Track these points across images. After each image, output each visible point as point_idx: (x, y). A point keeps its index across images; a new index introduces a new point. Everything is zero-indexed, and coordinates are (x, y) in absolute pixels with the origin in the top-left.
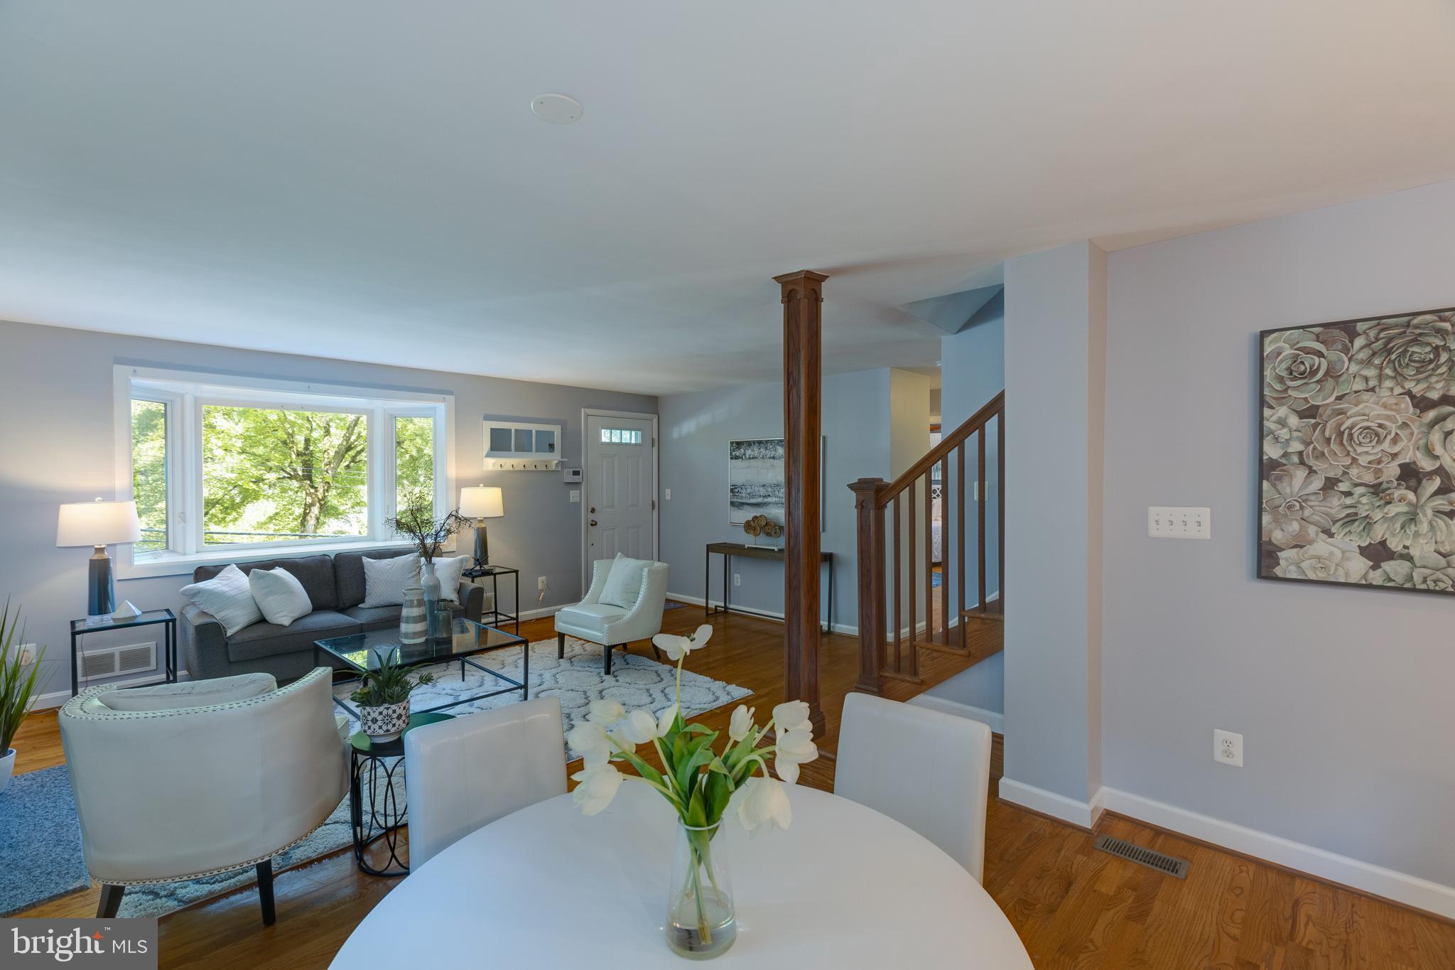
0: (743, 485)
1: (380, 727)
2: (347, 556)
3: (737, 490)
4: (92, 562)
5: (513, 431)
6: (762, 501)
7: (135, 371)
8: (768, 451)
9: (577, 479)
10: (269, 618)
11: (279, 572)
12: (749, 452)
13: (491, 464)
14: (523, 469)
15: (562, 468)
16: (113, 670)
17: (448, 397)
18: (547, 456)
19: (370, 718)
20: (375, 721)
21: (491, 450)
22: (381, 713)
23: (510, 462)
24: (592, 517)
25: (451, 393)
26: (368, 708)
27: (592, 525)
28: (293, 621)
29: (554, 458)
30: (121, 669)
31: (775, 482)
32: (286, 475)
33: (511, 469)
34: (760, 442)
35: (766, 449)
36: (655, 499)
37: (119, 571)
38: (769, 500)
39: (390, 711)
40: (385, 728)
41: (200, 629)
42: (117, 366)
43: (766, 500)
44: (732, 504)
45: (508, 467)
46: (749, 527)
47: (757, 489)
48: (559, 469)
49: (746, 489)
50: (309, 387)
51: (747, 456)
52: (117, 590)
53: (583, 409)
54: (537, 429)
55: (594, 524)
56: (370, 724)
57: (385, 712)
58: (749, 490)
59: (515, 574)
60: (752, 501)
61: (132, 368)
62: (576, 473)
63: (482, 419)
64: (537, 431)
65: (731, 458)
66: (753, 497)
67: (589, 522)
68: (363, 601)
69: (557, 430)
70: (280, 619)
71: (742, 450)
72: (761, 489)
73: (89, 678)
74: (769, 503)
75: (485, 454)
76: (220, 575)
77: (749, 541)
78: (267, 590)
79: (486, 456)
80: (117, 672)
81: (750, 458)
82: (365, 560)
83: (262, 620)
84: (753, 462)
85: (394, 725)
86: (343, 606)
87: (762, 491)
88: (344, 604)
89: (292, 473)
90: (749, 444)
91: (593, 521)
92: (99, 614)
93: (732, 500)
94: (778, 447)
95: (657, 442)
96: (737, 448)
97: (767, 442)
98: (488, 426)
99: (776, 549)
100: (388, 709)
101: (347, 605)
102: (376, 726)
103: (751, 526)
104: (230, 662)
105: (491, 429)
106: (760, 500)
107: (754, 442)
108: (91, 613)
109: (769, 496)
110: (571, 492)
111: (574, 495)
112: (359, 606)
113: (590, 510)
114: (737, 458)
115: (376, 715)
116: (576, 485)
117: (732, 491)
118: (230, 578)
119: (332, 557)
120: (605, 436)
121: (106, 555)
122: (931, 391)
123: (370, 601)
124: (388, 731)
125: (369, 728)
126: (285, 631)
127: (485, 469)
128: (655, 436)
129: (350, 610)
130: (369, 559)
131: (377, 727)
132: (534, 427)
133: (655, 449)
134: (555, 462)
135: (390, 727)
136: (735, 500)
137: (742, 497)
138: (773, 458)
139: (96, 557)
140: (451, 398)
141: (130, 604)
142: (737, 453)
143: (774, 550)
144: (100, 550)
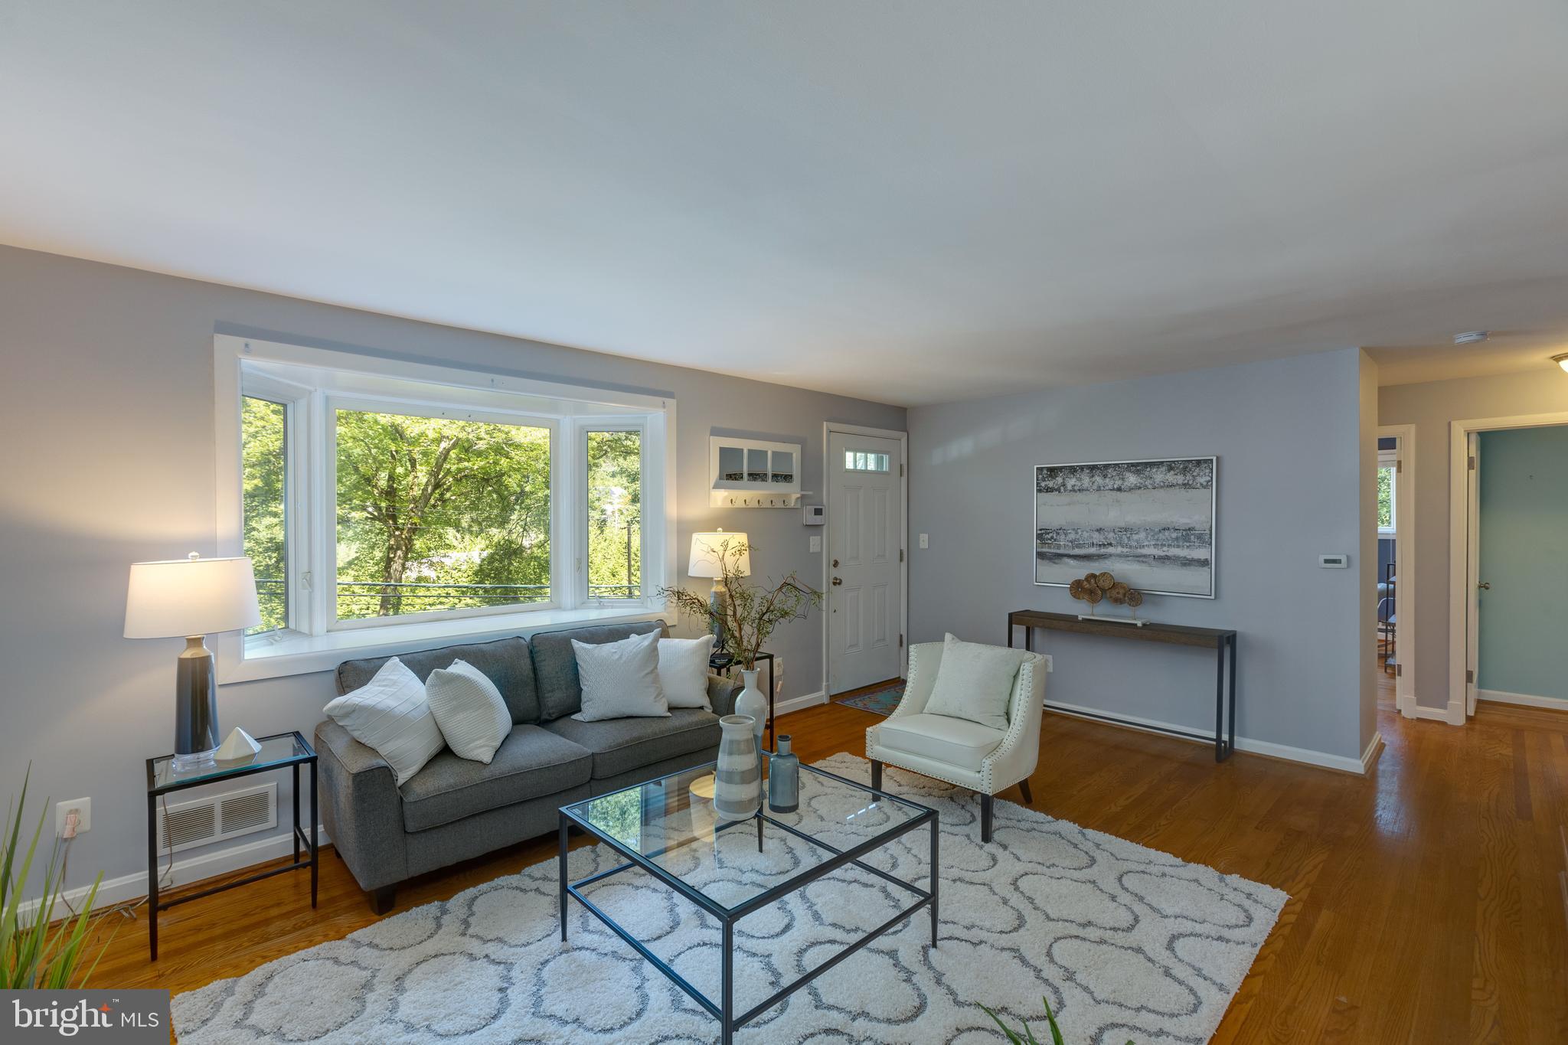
0: (1059, 531)
2: (547, 639)
3: (1049, 536)
4: (182, 663)
5: (745, 452)
6: (1098, 552)
7: (247, 345)
8: (1107, 480)
9: (818, 520)
10: (456, 748)
11: (460, 668)
12: (1071, 482)
13: (721, 498)
14: (757, 506)
15: (802, 505)
16: (212, 834)
17: (667, 400)
18: (782, 488)
21: (720, 479)
23: (744, 495)
24: (835, 573)
25: (670, 395)
27: (835, 584)
28: (496, 752)
29: (793, 492)
30: (223, 832)
31: (1123, 525)
32: (369, 516)
33: (744, 506)
34: (1092, 468)
35: (1105, 476)
36: (904, 547)
37: (222, 673)
38: (1110, 550)
41: (363, 779)
42: (220, 336)
43: (1103, 551)
44: (1040, 555)
45: (739, 504)
46: (1079, 589)
47: (1086, 535)
48: (799, 506)
49: (1066, 535)
50: (492, 381)
51: (1069, 487)
52: (222, 702)
53: (825, 423)
54: (774, 450)
55: (837, 582)
58: (1072, 536)
59: (768, 660)
60: (1077, 551)
61: (242, 340)
62: (818, 512)
63: (708, 433)
64: (774, 453)
65: (1039, 491)
66: (1079, 546)
67: (831, 581)
68: (578, 709)
69: (795, 451)
70: (476, 752)
71: (1059, 480)
72: (1096, 535)
73: (176, 848)
74: (1111, 555)
75: (712, 485)
76: (381, 675)
77: (1081, 610)
78: (455, 703)
79: (713, 488)
80: (218, 836)
81: (1074, 491)
82: (577, 644)
83: (445, 752)
84: (1079, 496)
86: (547, 717)
87: (1097, 538)
88: (550, 714)
89: (376, 514)
90: (1073, 470)
91: (836, 579)
92: (193, 752)
93: (1039, 550)
94: (1128, 474)
95: (906, 469)
96: (1051, 476)
97: (1106, 466)
98: (718, 442)
99: (1139, 624)
101: (554, 716)
103: (1082, 588)
104: (405, 832)
105: (721, 448)
106: (1093, 550)
107: (1082, 468)
108: (181, 749)
109: (1110, 544)
110: (811, 538)
111: (814, 540)
112: (573, 717)
113: (832, 563)
114: (1049, 490)
116: (817, 528)
117: (1039, 536)
118: (394, 683)
119: (528, 639)
120: (850, 460)
121: (205, 650)
122: (1379, 388)
123: (589, 711)
126: (486, 773)
127: (712, 506)
128: (904, 462)
129: (560, 723)
130: (581, 643)
132: (745, 445)
133: (904, 479)
134: (795, 496)
136: (1044, 550)
137: (1059, 547)
138: (1119, 489)
139: (188, 654)
140: (672, 403)
141: (242, 732)
142: (1051, 484)
143: (1136, 624)
144: (195, 642)
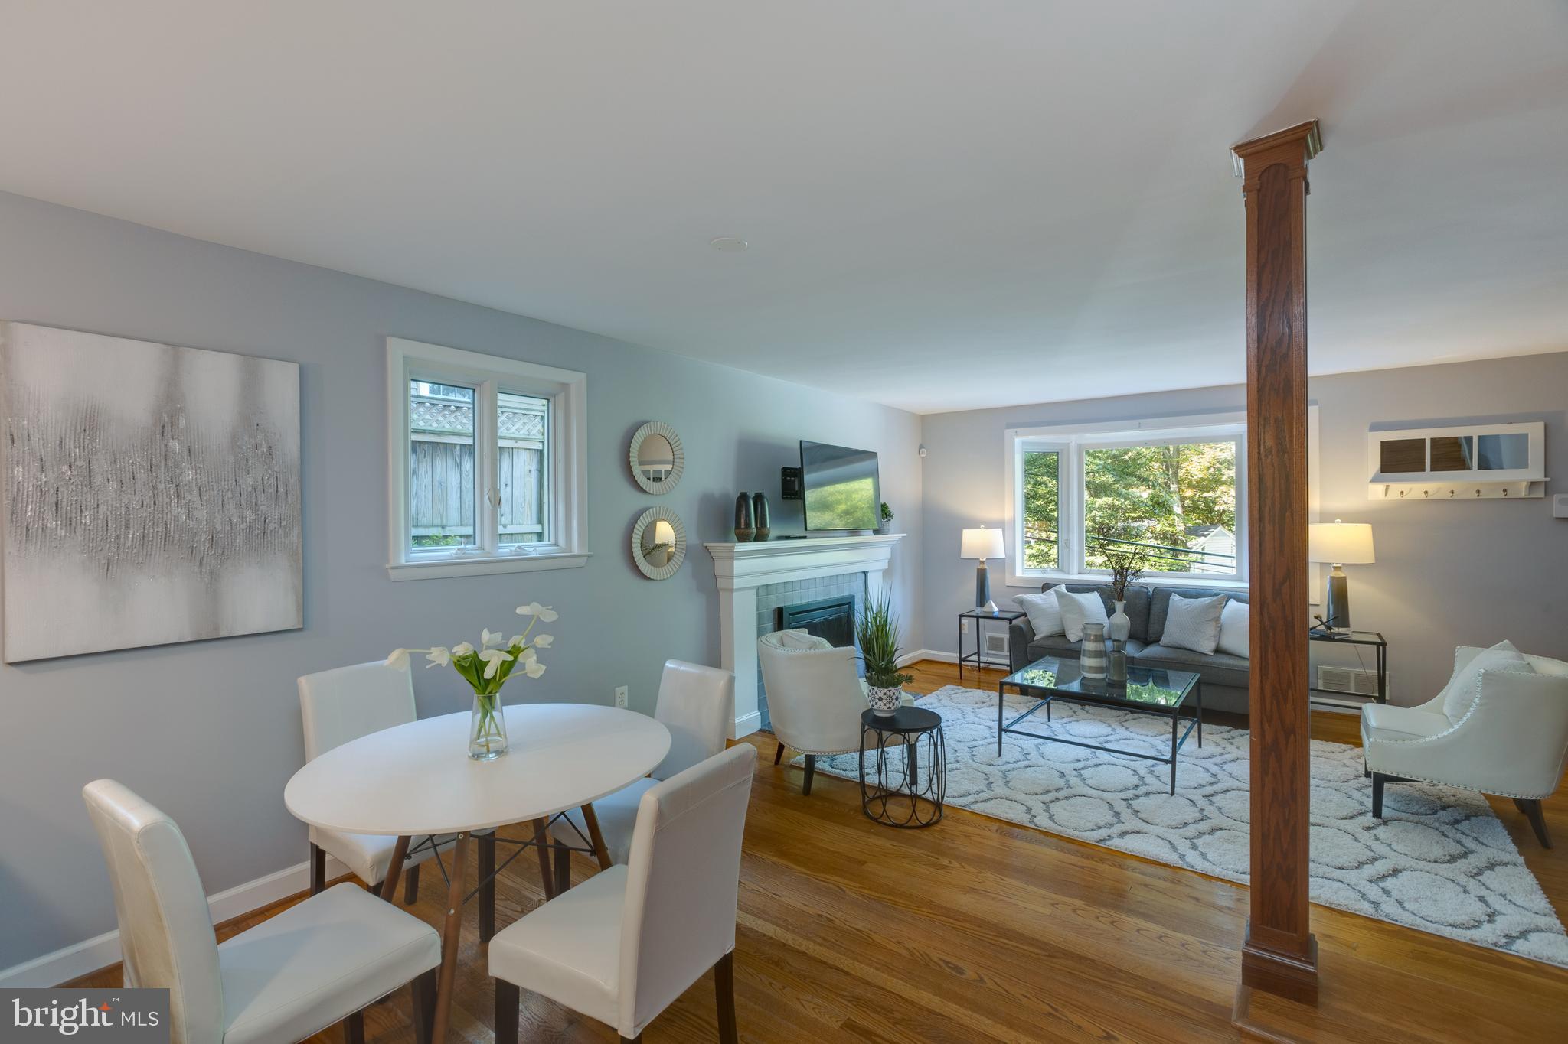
1: (885, 705)
5: (1428, 441)
19: (877, 697)
20: (880, 699)
21: (1380, 473)
22: (885, 694)
26: (876, 688)
33: (1424, 497)
39: (891, 693)
40: (888, 705)
45: (1415, 495)
54: (1482, 434)
56: (877, 701)
57: (888, 693)
63: (1366, 428)
69: (1533, 431)
75: (1370, 478)
79: (1371, 481)
85: (894, 704)
98: (1377, 437)
100: (890, 691)
102: (881, 703)
105: (1382, 442)
112: (1160, 642)
115: (881, 695)
119: (1151, 590)
121: (985, 566)
124: (890, 708)
125: (876, 704)
127: (1370, 497)
131: (882, 705)
134: (1526, 484)
135: (891, 705)
